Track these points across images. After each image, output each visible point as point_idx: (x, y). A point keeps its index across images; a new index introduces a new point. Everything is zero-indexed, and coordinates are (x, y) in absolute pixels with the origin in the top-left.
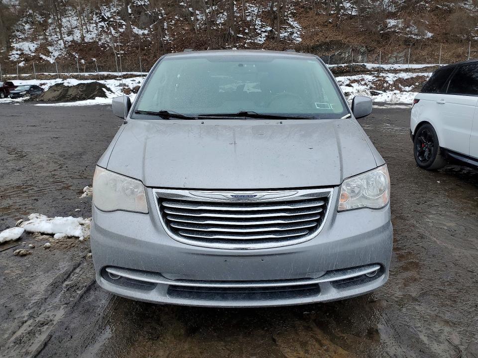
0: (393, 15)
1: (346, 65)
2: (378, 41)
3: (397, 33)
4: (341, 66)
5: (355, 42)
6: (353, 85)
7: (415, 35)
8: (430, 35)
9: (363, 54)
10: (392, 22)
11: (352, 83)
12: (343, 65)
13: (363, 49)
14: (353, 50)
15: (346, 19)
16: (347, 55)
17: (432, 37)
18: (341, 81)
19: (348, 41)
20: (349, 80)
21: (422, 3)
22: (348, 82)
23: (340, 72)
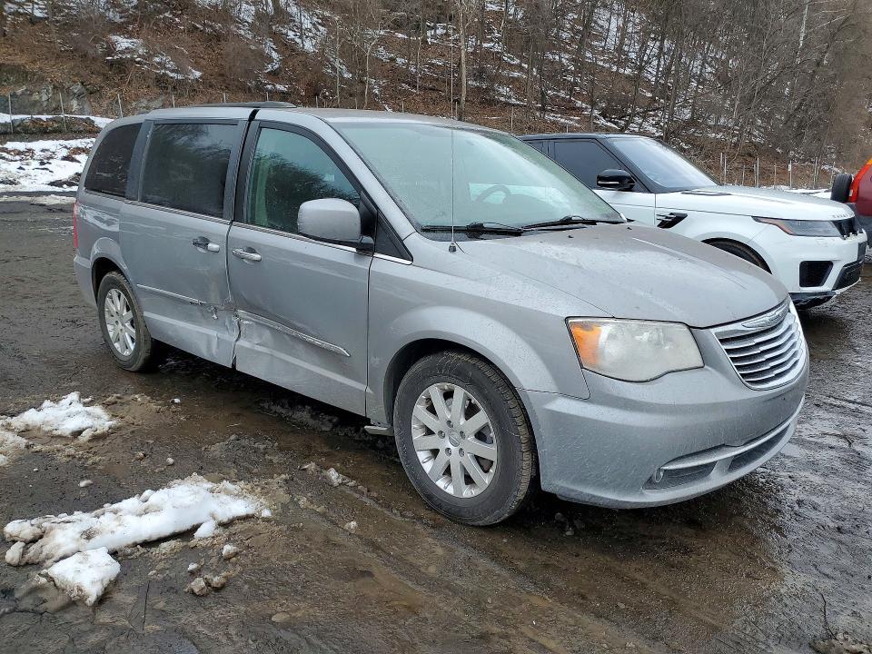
0: (121, 29)
1: (50, 117)
2: (104, 75)
3: (138, 63)
4: (40, 119)
5: (58, 72)
6: (77, 157)
7: (173, 71)
8: (198, 74)
9: (79, 96)
10: (123, 43)
11: (74, 153)
12: (44, 117)
13: (77, 88)
14: (55, 87)
15: (23, 23)
16: (44, 98)
17: (201, 78)
18: (47, 150)
19: (40, 69)
20: (66, 147)
21: (167, 14)
22: (65, 153)
23: (40, 131)
